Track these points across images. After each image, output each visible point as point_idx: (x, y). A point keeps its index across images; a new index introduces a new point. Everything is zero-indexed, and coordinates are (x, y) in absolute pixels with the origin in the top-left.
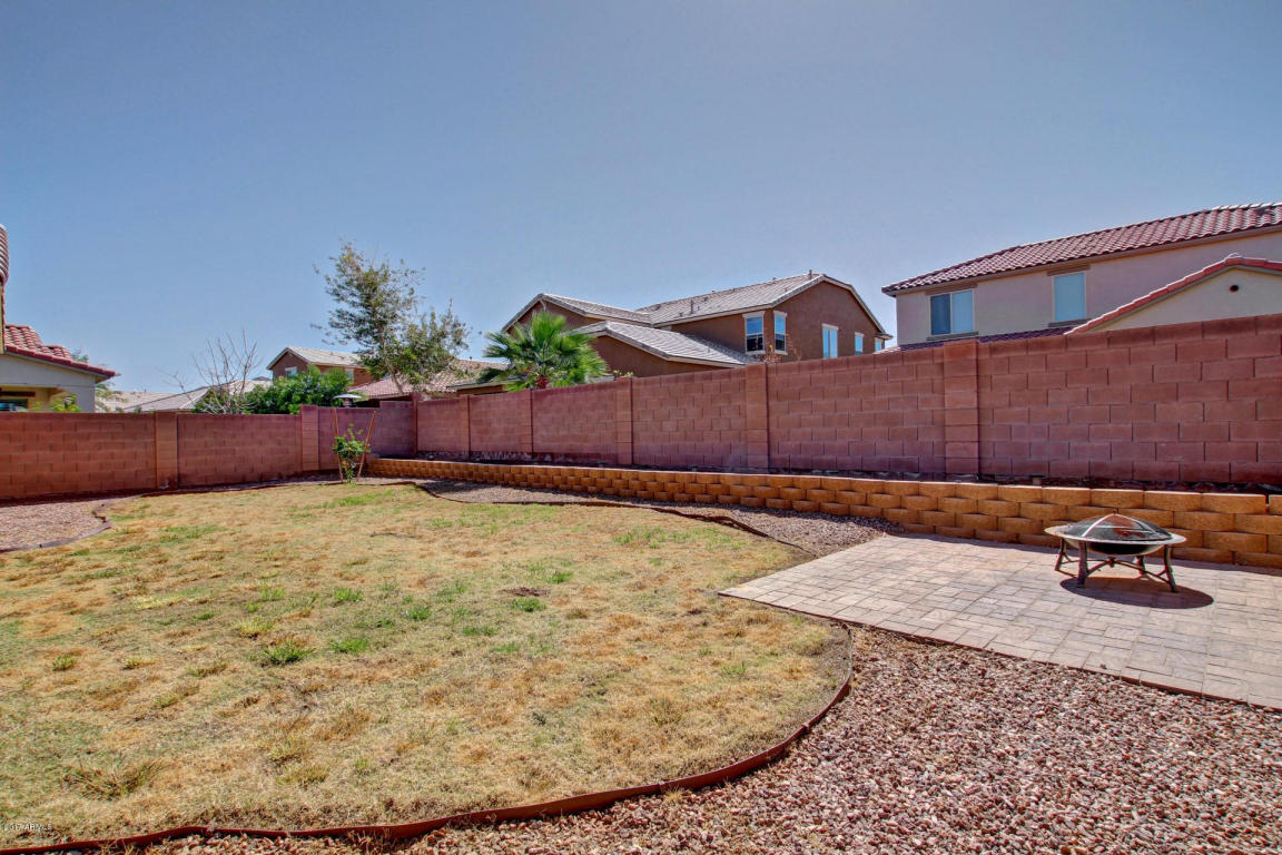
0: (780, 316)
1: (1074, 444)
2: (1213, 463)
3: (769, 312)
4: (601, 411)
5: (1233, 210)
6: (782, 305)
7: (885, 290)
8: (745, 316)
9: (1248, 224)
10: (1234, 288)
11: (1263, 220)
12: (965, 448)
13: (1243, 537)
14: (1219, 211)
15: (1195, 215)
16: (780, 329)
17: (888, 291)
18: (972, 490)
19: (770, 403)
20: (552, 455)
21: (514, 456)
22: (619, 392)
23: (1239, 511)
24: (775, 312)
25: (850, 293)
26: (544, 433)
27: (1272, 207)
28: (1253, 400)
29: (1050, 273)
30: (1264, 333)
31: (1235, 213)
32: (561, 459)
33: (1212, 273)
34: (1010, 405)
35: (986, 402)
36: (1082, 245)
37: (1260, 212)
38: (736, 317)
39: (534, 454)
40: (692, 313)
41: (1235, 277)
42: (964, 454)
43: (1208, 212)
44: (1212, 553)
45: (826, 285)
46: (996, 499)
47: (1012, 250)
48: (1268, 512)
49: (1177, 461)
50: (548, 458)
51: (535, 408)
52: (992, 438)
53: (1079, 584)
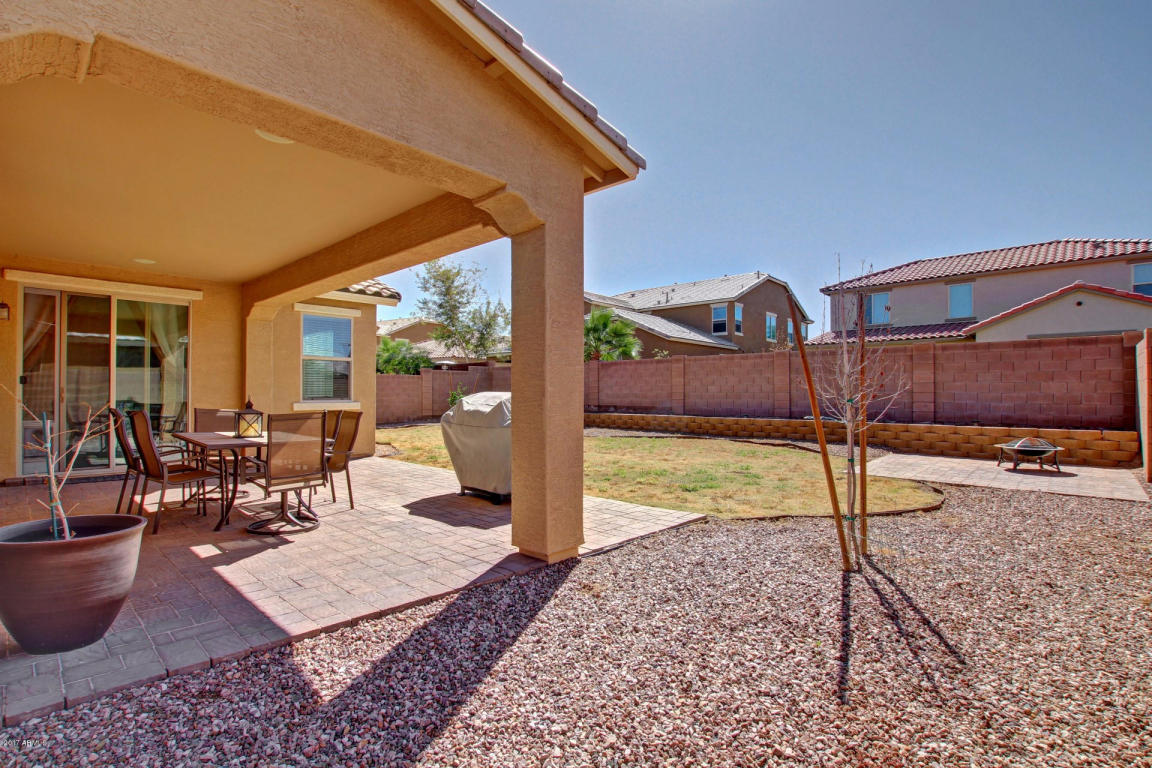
0: (739, 307)
1: (993, 404)
2: (1071, 416)
3: (731, 303)
5: (1077, 242)
6: (742, 298)
7: (822, 290)
8: (712, 306)
9: (1088, 255)
10: (1079, 304)
11: (1098, 253)
12: (926, 406)
13: (1090, 452)
14: (1067, 242)
15: (1050, 244)
16: (738, 317)
17: (826, 291)
18: (941, 429)
19: (792, 376)
20: (615, 407)
22: (675, 365)
23: (1087, 439)
24: (736, 304)
25: (785, 288)
26: (610, 392)
27: (1104, 242)
28: (1094, 382)
29: (947, 283)
30: (1101, 346)
31: (1078, 245)
33: (1063, 293)
34: (954, 381)
35: (939, 378)
36: (969, 263)
37: (1096, 245)
38: (705, 307)
39: (599, 406)
40: (667, 301)
41: (1079, 297)
42: (925, 409)
43: (1059, 242)
44: (1074, 460)
45: (770, 282)
46: (955, 433)
47: (916, 263)
48: (1102, 439)
49: (1052, 414)
50: (612, 409)
51: (601, 375)
52: (941, 400)
53: (1014, 470)
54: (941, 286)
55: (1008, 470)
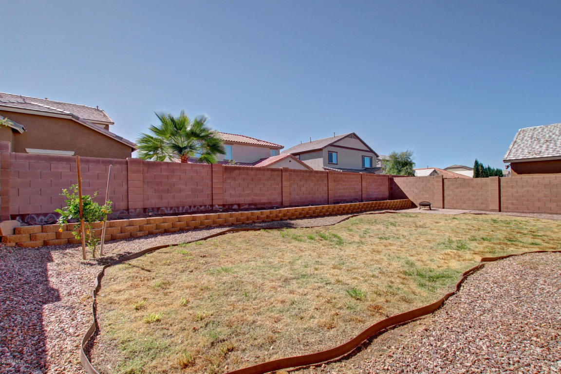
4: (272, 182)
21: (203, 207)
32: (247, 206)
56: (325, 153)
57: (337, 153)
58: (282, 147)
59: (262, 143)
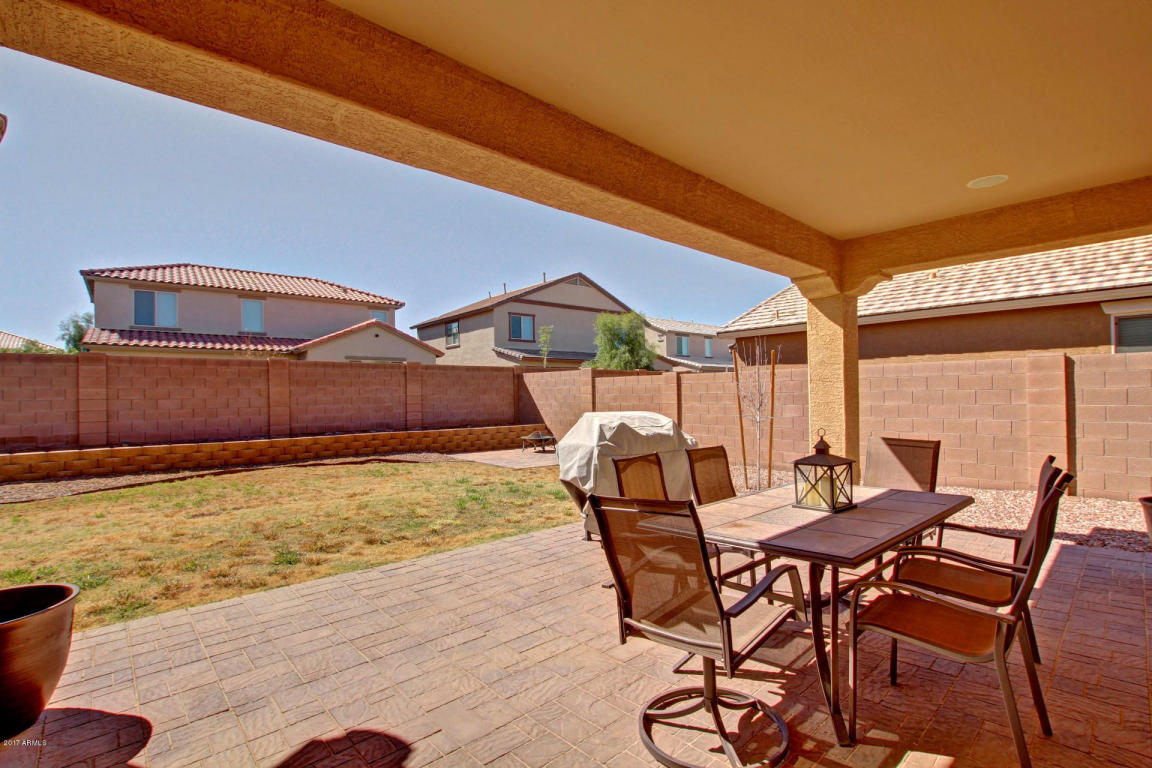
10: (377, 336)
29: (240, 297)
31: (328, 286)
41: (376, 331)
53: (544, 452)
54: (234, 298)
55: (539, 452)
56: (501, 315)
57: (534, 316)
58: (399, 305)
59: (355, 296)
